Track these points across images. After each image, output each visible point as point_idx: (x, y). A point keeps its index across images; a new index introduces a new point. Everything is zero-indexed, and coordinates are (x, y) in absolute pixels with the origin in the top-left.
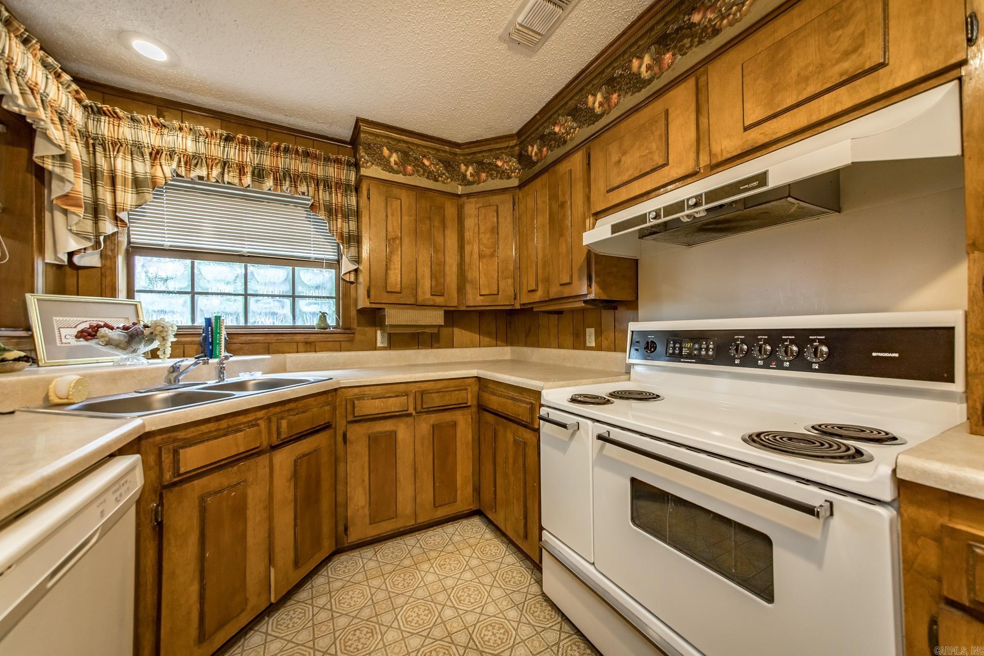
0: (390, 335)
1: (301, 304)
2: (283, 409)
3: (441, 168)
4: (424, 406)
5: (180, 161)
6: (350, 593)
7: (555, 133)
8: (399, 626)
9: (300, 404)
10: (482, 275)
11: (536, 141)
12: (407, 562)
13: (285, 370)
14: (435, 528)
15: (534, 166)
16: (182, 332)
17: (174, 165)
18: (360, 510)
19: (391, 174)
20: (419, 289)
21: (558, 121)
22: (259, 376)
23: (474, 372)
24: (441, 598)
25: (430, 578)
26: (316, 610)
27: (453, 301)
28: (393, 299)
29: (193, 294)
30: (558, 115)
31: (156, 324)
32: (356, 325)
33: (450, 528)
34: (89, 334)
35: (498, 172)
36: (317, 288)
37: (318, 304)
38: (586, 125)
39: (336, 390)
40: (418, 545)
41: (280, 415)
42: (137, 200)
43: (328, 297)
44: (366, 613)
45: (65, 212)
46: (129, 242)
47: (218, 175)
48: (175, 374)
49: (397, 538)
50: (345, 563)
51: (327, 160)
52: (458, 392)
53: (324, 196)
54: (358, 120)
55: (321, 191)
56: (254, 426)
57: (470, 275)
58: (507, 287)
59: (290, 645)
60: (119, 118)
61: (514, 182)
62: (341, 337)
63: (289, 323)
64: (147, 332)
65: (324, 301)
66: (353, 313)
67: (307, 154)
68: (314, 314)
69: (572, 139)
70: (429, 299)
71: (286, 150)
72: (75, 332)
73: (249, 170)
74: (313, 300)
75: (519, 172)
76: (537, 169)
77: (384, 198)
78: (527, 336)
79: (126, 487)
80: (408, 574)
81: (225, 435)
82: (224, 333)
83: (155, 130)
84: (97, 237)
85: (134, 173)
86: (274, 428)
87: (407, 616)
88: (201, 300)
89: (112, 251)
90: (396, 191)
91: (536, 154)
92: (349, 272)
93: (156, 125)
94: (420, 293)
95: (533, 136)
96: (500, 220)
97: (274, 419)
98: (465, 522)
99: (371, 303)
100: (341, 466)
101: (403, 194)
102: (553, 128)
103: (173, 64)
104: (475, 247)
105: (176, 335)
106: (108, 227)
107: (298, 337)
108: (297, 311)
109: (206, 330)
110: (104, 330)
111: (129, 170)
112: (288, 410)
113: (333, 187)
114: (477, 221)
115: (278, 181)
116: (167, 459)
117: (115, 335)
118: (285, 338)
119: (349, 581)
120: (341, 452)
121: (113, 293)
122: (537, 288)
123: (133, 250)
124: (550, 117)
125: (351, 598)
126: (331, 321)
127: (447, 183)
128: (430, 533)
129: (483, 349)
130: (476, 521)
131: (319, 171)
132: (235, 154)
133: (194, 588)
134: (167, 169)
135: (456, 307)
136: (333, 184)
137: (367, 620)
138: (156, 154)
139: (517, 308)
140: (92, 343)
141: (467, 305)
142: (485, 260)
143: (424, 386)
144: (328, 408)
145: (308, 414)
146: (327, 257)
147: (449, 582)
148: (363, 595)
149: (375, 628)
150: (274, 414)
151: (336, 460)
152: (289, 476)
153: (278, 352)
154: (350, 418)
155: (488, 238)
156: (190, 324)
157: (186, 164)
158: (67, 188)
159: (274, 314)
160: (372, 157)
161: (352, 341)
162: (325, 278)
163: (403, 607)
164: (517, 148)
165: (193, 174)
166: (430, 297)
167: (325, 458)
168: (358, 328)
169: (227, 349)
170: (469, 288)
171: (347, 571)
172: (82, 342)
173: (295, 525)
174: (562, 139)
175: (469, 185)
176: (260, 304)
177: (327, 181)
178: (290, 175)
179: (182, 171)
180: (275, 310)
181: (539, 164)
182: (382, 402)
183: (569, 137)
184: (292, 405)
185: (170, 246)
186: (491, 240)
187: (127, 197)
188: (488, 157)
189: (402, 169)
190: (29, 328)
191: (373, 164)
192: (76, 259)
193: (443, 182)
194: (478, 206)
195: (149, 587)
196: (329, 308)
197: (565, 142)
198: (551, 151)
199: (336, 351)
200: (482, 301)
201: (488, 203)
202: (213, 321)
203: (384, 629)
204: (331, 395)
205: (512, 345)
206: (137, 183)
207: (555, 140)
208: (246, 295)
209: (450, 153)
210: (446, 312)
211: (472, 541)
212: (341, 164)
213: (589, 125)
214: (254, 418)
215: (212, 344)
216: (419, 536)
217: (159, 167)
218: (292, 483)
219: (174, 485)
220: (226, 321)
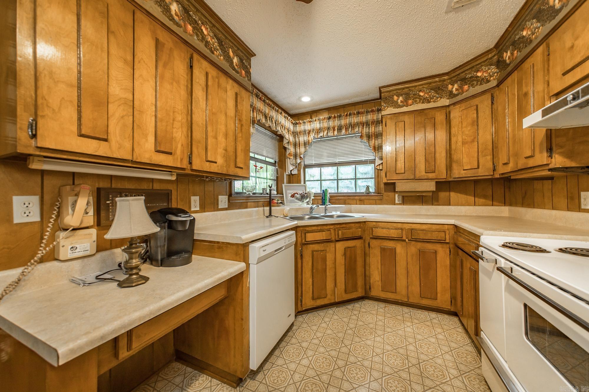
0: (403, 197)
1: (359, 182)
2: (340, 226)
3: (433, 93)
4: (413, 237)
5: (315, 133)
6: (368, 316)
7: (524, 37)
8: (384, 338)
9: (348, 226)
10: (465, 156)
11: (509, 48)
12: (399, 317)
13: (351, 212)
14: (423, 310)
15: (507, 68)
16: (316, 195)
17: (314, 135)
18: (377, 282)
19: (399, 109)
20: (417, 170)
21: (525, 27)
22: (339, 213)
23: (452, 221)
24: (411, 340)
25: (408, 329)
26: (352, 314)
27: (443, 175)
28: (400, 177)
29: (321, 180)
30: (526, 22)
31: (309, 192)
32: (384, 191)
33: (433, 315)
34: (293, 196)
35: (478, 81)
36: (365, 174)
37: (366, 181)
38: (548, 22)
39: (365, 222)
40: (409, 314)
41: (339, 229)
42: (305, 149)
43: (371, 178)
44: (371, 326)
45: (290, 158)
46: (304, 164)
47: (326, 134)
48: (311, 210)
49: (399, 306)
50: (370, 304)
51: (367, 112)
52: (437, 232)
53: (365, 130)
54: (380, 88)
55: (364, 128)
56: (329, 231)
57: (455, 157)
58: (486, 163)
59: (340, 319)
60: (301, 124)
61: (494, 83)
62: (376, 198)
63: (354, 191)
64: (306, 195)
65: (369, 180)
66: (382, 186)
67: (358, 113)
68: (364, 186)
69: (536, 38)
70: (424, 175)
71: (350, 115)
72: (291, 195)
73: (336, 128)
74: (364, 180)
75: (497, 75)
76: (509, 69)
77: (395, 123)
78: (523, 198)
79: (291, 238)
80: (398, 322)
81: (319, 232)
82: (328, 195)
83: (309, 124)
84: (296, 164)
85: (304, 141)
86: (337, 233)
87: (389, 337)
88: (323, 183)
89: (300, 168)
90: (401, 118)
91: (509, 58)
92: (379, 165)
93: (309, 122)
94: (417, 172)
95: (507, 44)
96: (479, 115)
97: (336, 230)
98: (446, 316)
99: (387, 180)
100: (368, 258)
101: (406, 118)
102: (521, 33)
103: (311, 100)
104: (459, 138)
105: (314, 196)
106: (299, 161)
107: (356, 198)
108: (357, 186)
109: (323, 194)
110: (296, 195)
112: (343, 227)
113: (370, 124)
114: (460, 120)
115: (347, 129)
116: (303, 235)
117: (298, 196)
118: (352, 198)
119: (369, 311)
120: (367, 251)
121: (299, 182)
122: (509, 161)
123: (306, 166)
124: (520, 25)
125: (367, 317)
126: (372, 190)
127: (437, 101)
128: (420, 311)
129: (477, 207)
130: (456, 319)
131: (363, 118)
132: (332, 123)
133: (311, 280)
134: (312, 136)
135: (446, 179)
136: (370, 123)
137: (371, 328)
138: (309, 132)
139: (496, 177)
140: (294, 199)
141: (454, 177)
142: (466, 146)
143: (414, 226)
144: (360, 229)
145: (351, 230)
146: (370, 158)
147: (419, 337)
148: (373, 319)
149: (373, 333)
150: (337, 228)
151: (365, 255)
152: (342, 254)
153: (349, 204)
154: (372, 236)
155: (470, 130)
156: (319, 192)
157: (317, 133)
158: (290, 151)
159: (348, 187)
160: (388, 104)
161: (382, 200)
162: (369, 170)
163: (389, 333)
164: (496, 57)
165: (319, 136)
166: (425, 174)
167: (359, 252)
168: (385, 193)
169: (329, 202)
170: (455, 166)
171: (369, 307)
172: (291, 198)
173: (345, 275)
174: (529, 40)
175: (455, 97)
176: (343, 183)
177: (367, 123)
178: (351, 125)
179: (316, 136)
180: (349, 186)
181: (511, 65)
182: (387, 231)
183: (534, 36)
184: (344, 226)
185: (315, 163)
186: (471, 131)
187: (302, 149)
188: (470, 73)
189: (405, 104)
190: (283, 194)
191: (388, 107)
192: (292, 172)
193: (434, 102)
194: (461, 109)
195: (300, 273)
196: (371, 184)
197: (531, 41)
198: (520, 52)
199: (374, 204)
200: (465, 174)
201: (470, 105)
202: (325, 191)
203: (376, 335)
204: (362, 224)
205: (511, 205)
206: (305, 144)
207: (523, 42)
208: (338, 180)
209: (440, 81)
210: (436, 182)
211: (445, 327)
212: (374, 112)
213: (551, 21)
214: (329, 228)
215: (324, 199)
216: (411, 310)
217: (310, 137)
218: (344, 257)
219: (305, 244)
220: (330, 191)
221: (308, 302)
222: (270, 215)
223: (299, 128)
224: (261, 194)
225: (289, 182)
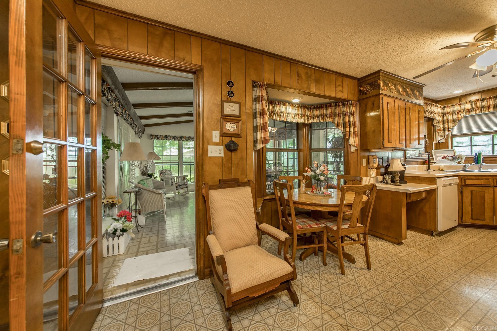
5: (466, 112)
16: (467, 157)
17: (464, 114)
22: (496, 170)
29: (471, 146)
31: (460, 155)
34: (444, 158)
42: (454, 125)
45: (438, 132)
46: (451, 134)
48: (465, 167)
60: (449, 107)
64: (457, 157)
72: (441, 157)
81: (478, 179)
82: (482, 157)
83: (458, 106)
84: (444, 135)
85: (453, 119)
86: (495, 182)
88: (474, 148)
89: (448, 138)
93: (459, 105)
105: (465, 158)
106: (447, 133)
109: (475, 157)
110: (447, 157)
111: (452, 118)
116: (463, 181)
117: (450, 158)
121: (448, 148)
123: (453, 136)
132: (486, 103)
133: (470, 208)
134: (462, 115)
138: (459, 112)
140: (445, 160)
156: (470, 155)
157: (468, 112)
158: (439, 128)
169: (484, 162)
172: (443, 160)
185: (464, 133)
187: (451, 125)
192: (440, 142)
202: (478, 154)
206: (454, 121)
208: (493, 145)
214: (487, 178)
215: (477, 160)
217: (460, 115)
219: (465, 186)
220: (483, 154)
221: (468, 220)
222: (429, 169)
223: (446, 110)
224: (418, 157)
225: (437, 148)
